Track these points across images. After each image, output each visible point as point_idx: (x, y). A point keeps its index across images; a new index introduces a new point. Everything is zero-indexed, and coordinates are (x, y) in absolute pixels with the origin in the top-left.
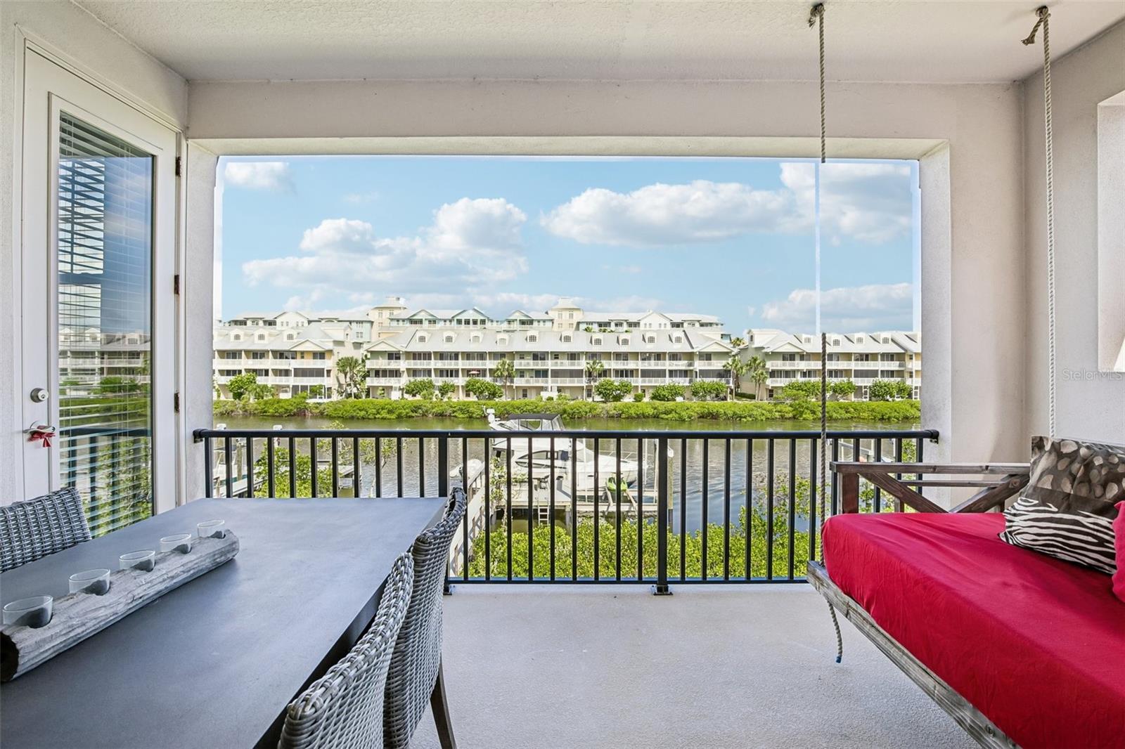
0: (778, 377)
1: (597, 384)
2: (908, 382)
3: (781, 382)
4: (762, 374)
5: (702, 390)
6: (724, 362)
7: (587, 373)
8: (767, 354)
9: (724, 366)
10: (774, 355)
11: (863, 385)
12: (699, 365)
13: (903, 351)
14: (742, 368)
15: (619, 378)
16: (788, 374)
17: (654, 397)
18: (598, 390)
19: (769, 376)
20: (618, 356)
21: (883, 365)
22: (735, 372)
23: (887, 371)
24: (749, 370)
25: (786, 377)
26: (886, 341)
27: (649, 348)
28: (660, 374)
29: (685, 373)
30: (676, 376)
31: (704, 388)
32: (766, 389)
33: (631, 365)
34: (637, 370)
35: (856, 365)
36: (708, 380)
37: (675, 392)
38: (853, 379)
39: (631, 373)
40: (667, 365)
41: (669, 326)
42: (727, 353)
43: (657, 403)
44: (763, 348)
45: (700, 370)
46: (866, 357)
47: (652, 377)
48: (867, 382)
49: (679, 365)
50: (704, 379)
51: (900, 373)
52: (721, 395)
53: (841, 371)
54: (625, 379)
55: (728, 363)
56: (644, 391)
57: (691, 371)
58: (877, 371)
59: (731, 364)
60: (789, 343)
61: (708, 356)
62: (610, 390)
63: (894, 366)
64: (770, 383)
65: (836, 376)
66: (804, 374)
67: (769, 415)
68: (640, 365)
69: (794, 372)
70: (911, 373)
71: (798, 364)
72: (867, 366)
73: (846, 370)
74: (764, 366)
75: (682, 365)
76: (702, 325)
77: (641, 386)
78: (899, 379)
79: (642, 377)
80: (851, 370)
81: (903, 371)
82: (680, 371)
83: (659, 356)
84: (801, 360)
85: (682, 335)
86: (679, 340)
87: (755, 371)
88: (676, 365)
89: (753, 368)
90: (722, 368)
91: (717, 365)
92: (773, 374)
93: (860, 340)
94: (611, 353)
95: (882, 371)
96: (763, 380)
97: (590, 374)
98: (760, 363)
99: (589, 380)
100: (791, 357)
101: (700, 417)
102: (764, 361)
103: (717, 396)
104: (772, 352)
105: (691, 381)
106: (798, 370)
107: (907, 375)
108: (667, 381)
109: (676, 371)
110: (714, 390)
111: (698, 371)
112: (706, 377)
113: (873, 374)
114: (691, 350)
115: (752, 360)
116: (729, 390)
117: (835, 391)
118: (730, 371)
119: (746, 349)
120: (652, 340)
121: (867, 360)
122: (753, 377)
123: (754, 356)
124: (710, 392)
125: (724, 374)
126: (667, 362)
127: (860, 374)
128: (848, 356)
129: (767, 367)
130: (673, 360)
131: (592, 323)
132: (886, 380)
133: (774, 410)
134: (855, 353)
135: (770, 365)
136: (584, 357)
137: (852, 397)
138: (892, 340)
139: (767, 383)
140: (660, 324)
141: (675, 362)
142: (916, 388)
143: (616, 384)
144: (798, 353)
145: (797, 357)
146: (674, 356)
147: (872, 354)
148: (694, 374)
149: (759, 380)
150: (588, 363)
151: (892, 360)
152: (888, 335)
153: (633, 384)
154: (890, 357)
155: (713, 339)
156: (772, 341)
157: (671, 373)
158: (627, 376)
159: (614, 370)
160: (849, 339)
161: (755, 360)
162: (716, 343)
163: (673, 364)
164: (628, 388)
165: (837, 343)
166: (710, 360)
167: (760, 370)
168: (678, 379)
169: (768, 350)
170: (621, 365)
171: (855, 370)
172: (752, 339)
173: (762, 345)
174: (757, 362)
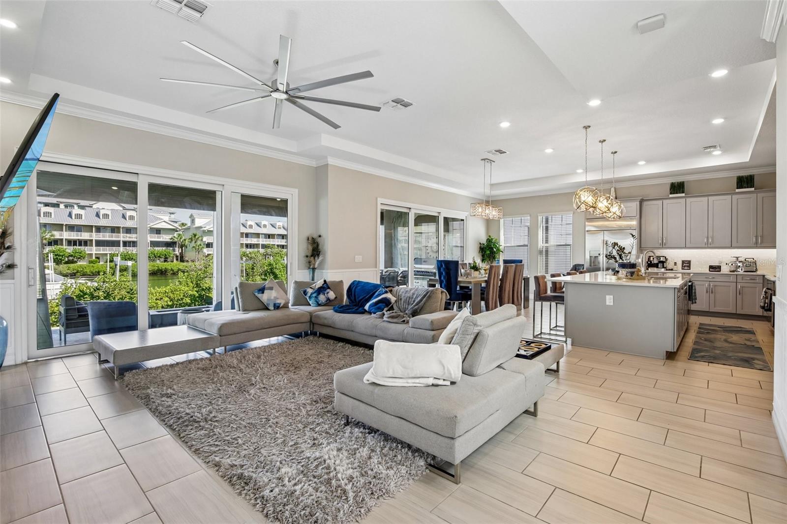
0: (212, 248)
4: (201, 245)
5: (153, 256)
6: (170, 236)
8: (204, 231)
9: (171, 239)
10: (209, 233)
12: (149, 238)
14: (185, 240)
15: (72, 247)
19: (205, 247)
20: (71, 228)
21: (278, 242)
22: (180, 243)
24: (191, 242)
27: (102, 222)
28: (115, 244)
30: (129, 246)
31: (154, 254)
33: (85, 236)
35: (263, 241)
36: (157, 249)
38: (260, 250)
39: (86, 243)
40: (122, 237)
42: (174, 229)
44: (201, 227)
45: (151, 241)
46: (269, 236)
47: (107, 246)
49: (133, 238)
50: (155, 248)
51: (286, 247)
52: (169, 259)
53: (254, 245)
54: (78, 247)
55: (174, 237)
56: (98, 258)
58: (275, 245)
59: (177, 237)
61: (158, 231)
62: (62, 256)
63: (283, 242)
64: (206, 251)
65: (251, 248)
68: (95, 236)
72: (269, 242)
73: (256, 244)
74: (202, 240)
77: (95, 254)
79: (96, 246)
80: (259, 244)
83: (115, 230)
86: (132, 218)
88: (129, 237)
89: (194, 242)
90: (169, 240)
91: (166, 238)
92: (208, 245)
93: (265, 226)
94: (62, 225)
95: (278, 246)
96: (201, 249)
98: (199, 238)
102: (202, 236)
103: (165, 261)
104: (208, 231)
108: (121, 249)
109: (130, 242)
110: (163, 255)
111: (149, 242)
113: (272, 246)
115: (193, 236)
116: (175, 256)
118: (176, 242)
119: (189, 228)
120: (107, 216)
121: (269, 238)
122: (194, 247)
123: (195, 233)
124: (159, 257)
125: (171, 244)
126: (122, 235)
127: (265, 246)
128: (257, 235)
129: (204, 240)
130: (127, 233)
134: (262, 234)
135: (206, 239)
139: (203, 252)
141: (128, 235)
143: (69, 251)
146: (127, 230)
147: (272, 235)
149: (198, 249)
153: (87, 252)
154: (281, 237)
155: (162, 219)
156: (208, 223)
157: (125, 244)
158: (80, 245)
159: (66, 239)
160: (258, 225)
161: (195, 235)
162: (164, 221)
163: (127, 236)
164: (81, 255)
165: (251, 227)
166: (160, 234)
167: (199, 243)
168: (131, 248)
169: (205, 229)
170: (74, 236)
171: (262, 244)
172: (193, 221)
173: (199, 225)
174: (196, 237)
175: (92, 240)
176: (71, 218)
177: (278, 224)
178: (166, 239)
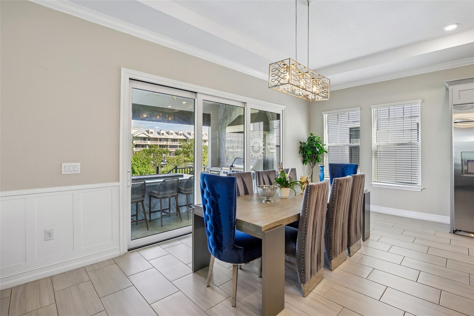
0: (139, 147)
3: (139, 149)
4: (132, 146)
8: (134, 137)
10: (137, 138)
13: (185, 138)
16: (143, 146)
19: (135, 147)
25: (142, 147)
26: (181, 134)
35: (170, 143)
38: (169, 149)
46: (174, 140)
48: (173, 150)
53: (165, 145)
58: (177, 145)
60: (143, 133)
64: (135, 149)
65: (162, 147)
69: (145, 145)
71: (147, 142)
72: (174, 144)
73: (166, 145)
80: (168, 145)
93: (172, 134)
96: (132, 148)
100: (145, 139)
106: (147, 145)
113: (175, 146)
127: (171, 147)
128: (167, 140)
129: (134, 143)
134: (170, 139)
138: (183, 134)
144: (147, 137)
145: (147, 139)
147: (176, 139)
151: (183, 142)
152: (182, 132)
154: (182, 140)
156: (136, 132)
160: (168, 133)
165: (163, 134)
171: (170, 145)
177: (180, 132)
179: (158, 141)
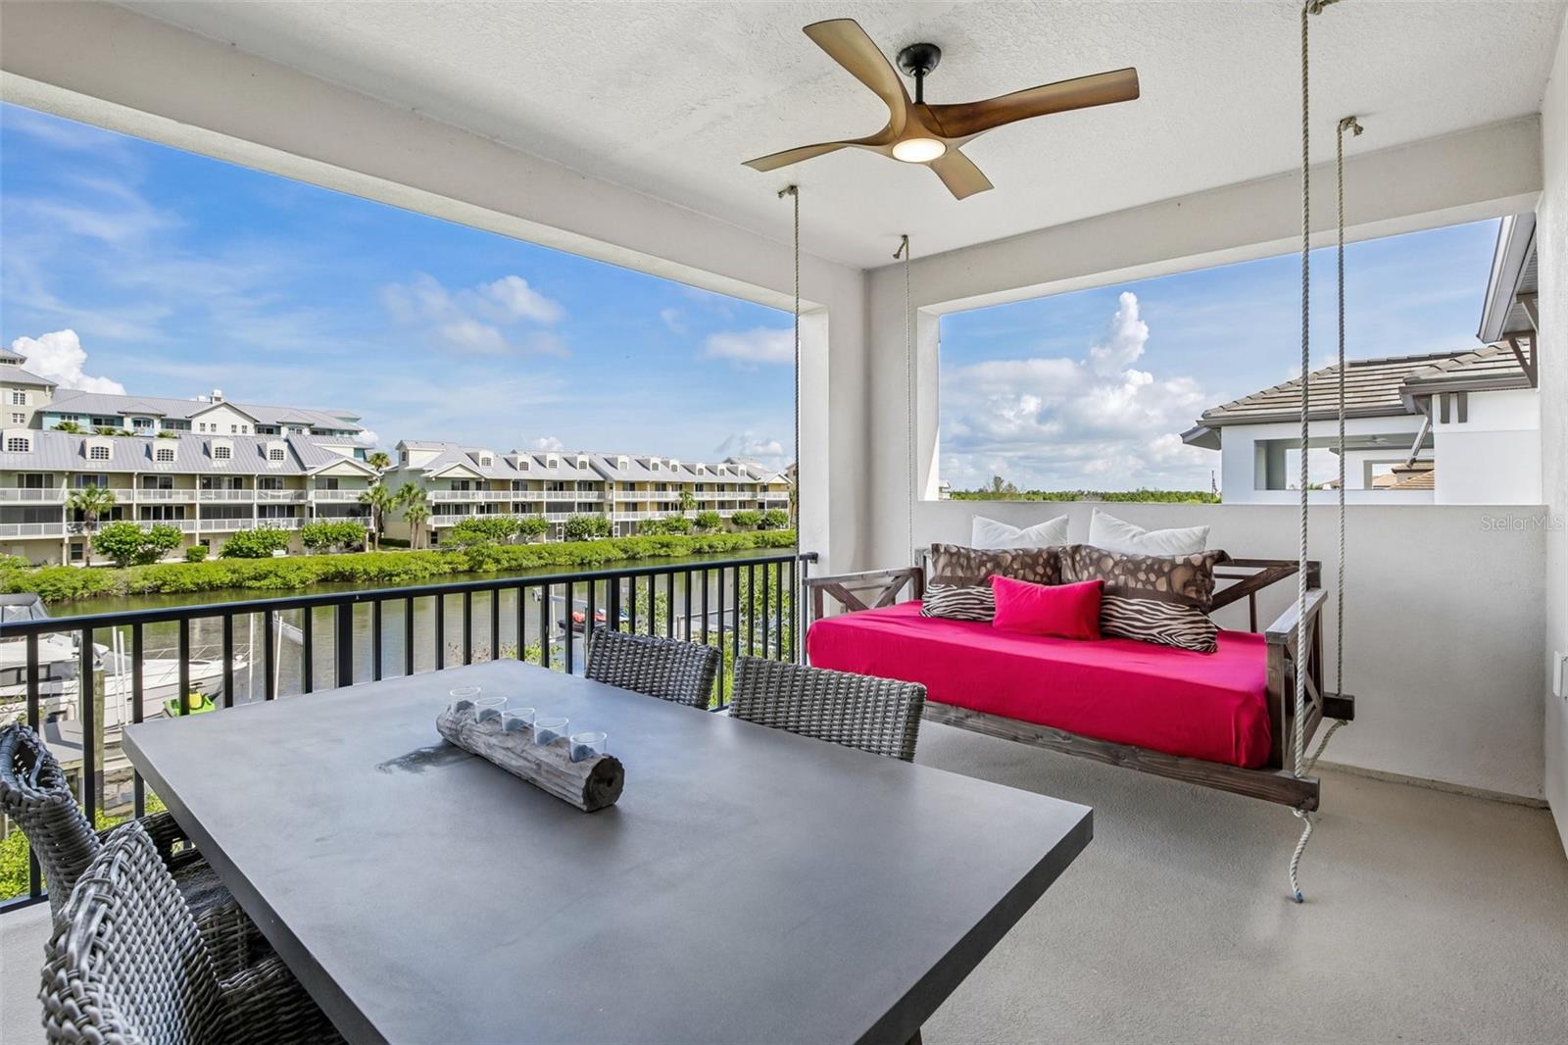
0: (444, 514)
1: (98, 533)
2: (608, 517)
3: (449, 521)
4: (421, 509)
5: (323, 537)
6: (360, 492)
7: (73, 514)
8: (428, 480)
9: (360, 499)
10: (440, 481)
11: (557, 521)
12: (314, 497)
13: (601, 479)
14: (390, 501)
15: (152, 522)
16: (458, 509)
17: (230, 553)
18: (102, 545)
19: (431, 513)
20: (149, 480)
21: (581, 497)
22: (379, 507)
23: (585, 504)
24: (401, 504)
25: (457, 513)
26: (583, 465)
27: (218, 466)
28: (241, 511)
29: (290, 510)
30: (272, 515)
31: (326, 533)
32: (427, 531)
33: (178, 497)
34: (192, 506)
35: (549, 496)
36: (331, 521)
37: (270, 543)
38: (544, 515)
39: (180, 511)
40: (256, 497)
41: (251, 431)
42: (365, 478)
43: (238, 562)
44: (423, 471)
45: (317, 505)
46: (559, 486)
47: (224, 518)
48: (561, 518)
49: (279, 497)
50: (325, 519)
51: (599, 506)
52: (355, 544)
53: (530, 504)
54: (164, 522)
55: (367, 494)
56: (205, 543)
57: (301, 506)
58: (573, 503)
59: (371, 494)
60: (460, 465)
61: (333, 483)
62: (131, 543)
63: (592, 497)
64: (433, 522)
65: (524, 511)
66: (481, 509)
67: (435, 570)
68: (200, 497)
69: (468, 505)
70: (612, 505)
71: (473, 494)
72: (562, 497)
73: (536, 503)
74: (424, 498)
75: (285, 497)
76: (315, 432)
77: (200, 534)
78: (598, 513)
79: (203, 517)
80: (543, 503)
81: (602, 503)
82: (281, 507)
83: (238, 482)
84: (477, 489)
85: (284, 447)
86: (277, 455)
87: (410, 504)
88: (273, 497)
89: (407, 502)
90: (357, 501)
91: (348, 496)
92: (437, 509)
93: (553, 464)
94: (132, 474)
95: (579, 504)
96: (423, 519)
97: (79, 515)
98: (417, 494)
99: (76, 526)
100: (464, 484)
101: (322, 580)
102: (423, 490)
103: (348, 545)
104: (436, 478)
105: (300, 523)
106: (474, 503)
107: (607, 508)
108: (255, 523)
109: (272, 507)
110: (344, 536)
111: (314, 506)
112: (329, 516)
113: (567, 507)
114: (300, 473)
115: (406, 489)
116: (367, 536)
117: (523, 531)
118: (370, 505)
119: (394, 472)
120: (223, 453)
121: (561, 489)
122: (407, 514)
123: (409, 484)
124: (336, 539)
125: (359, 510)
126: (255, 492)
127: (554, 507)
128: (538, 484)
129: (428, 499)
130: (267, 487)
131: (77, 416)
132: (584, 515)
133: (442, 562)
134: (547, 481)
135: (434, 496)
136: (65, 481)
137: (544, 539)
138: (590, 465)
139: (428, 523)
140: (234, 427)
141: (270, 492)
142: (617, 523)
143: (144, 531)
144: (473, 479)
145: (472, 485)
146: (268, 482)
147: (568, 482)
148: (307, 512)
149: (417, 519)
150: (74, 494)
151: (590, 490)
152: (585, 458)
153: (184, 532)
154: (588, 485)
155: (341, 456)
156: (436, 462)
157: (263, 510)
158: (168, 516)
159: (138, 505)
160: (540, 462)
161: (410, 489)
162: (346, 462)
163: (266, 495)
164: (172, 539)
165: (524, 466)
166: (337, 488)
167: (418, 505)
168: (275, 520)
169: (431, 475)
170: (154, 497)
171: (547, 503)
172: (404, 457)
173: (419, 467)
174: (413, 492)
175: (195, 504)
176: (151, 458)
177: (581, 458)
178: (349, 498)
179: (509, 490)
